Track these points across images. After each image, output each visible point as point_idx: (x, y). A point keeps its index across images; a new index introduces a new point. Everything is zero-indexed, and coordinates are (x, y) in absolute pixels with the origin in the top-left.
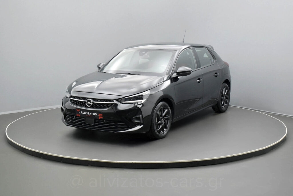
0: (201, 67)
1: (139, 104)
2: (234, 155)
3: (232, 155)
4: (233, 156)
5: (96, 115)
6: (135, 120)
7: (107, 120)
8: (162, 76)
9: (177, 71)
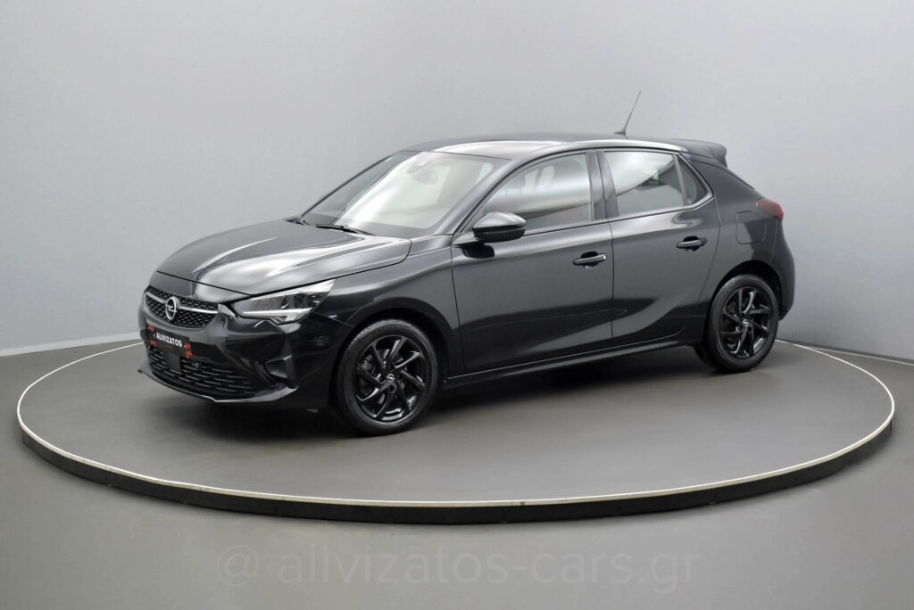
0: (618, 215)
1: (287, 320)
2: (522, 503)
3: (517, 502)
4: (519, 504)
5: (181, 346)
6: (273, 370)
7: (204, 364)
8: (408, 238)
9: (476, 226)
